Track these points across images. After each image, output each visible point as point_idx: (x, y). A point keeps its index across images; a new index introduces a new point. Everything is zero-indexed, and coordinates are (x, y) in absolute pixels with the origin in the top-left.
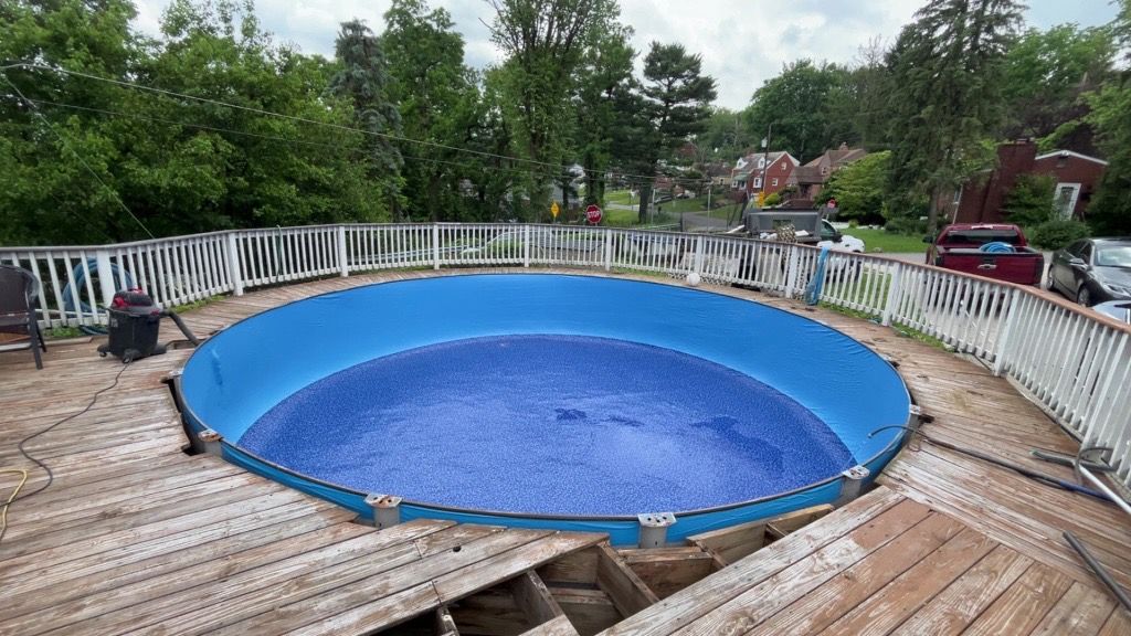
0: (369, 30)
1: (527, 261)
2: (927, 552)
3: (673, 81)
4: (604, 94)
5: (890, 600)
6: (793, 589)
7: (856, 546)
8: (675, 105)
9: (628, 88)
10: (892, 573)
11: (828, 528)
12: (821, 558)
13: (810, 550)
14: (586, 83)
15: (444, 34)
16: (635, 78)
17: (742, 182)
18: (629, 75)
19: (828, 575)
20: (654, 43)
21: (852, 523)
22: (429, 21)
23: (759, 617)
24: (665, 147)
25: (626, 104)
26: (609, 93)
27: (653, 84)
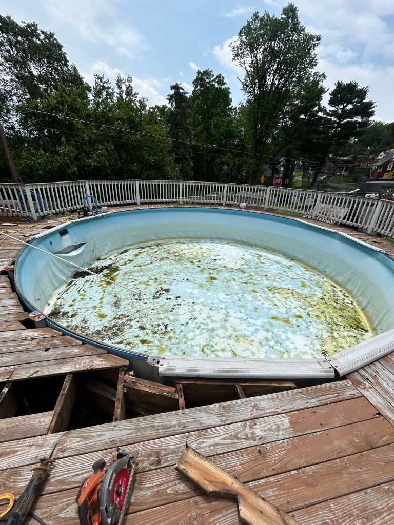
0: (182, 89)
1: (224, 202)
2: (349, 452)
3: (346, 106)
4: (303, 117)
5: (281, 487)
6: (210, 446)
7: (288, 425)
8: (344, 121)
9: (317, 112)
10: (302, 462)
11: (277, 403)
12: (251, 427)
13: (249, 417)
14: (292, 111)
15: (221, 88)
16: (322, 106)
17: (380, 167)
18: (319, 104)
19: (245, 444)
20: (338, 83)
21: (299, 404)
22: (214, 83)
23: (167, 460)
24: (334, 146)
25: (315, 122)
26: (305, 116)
27: (333, 109)
